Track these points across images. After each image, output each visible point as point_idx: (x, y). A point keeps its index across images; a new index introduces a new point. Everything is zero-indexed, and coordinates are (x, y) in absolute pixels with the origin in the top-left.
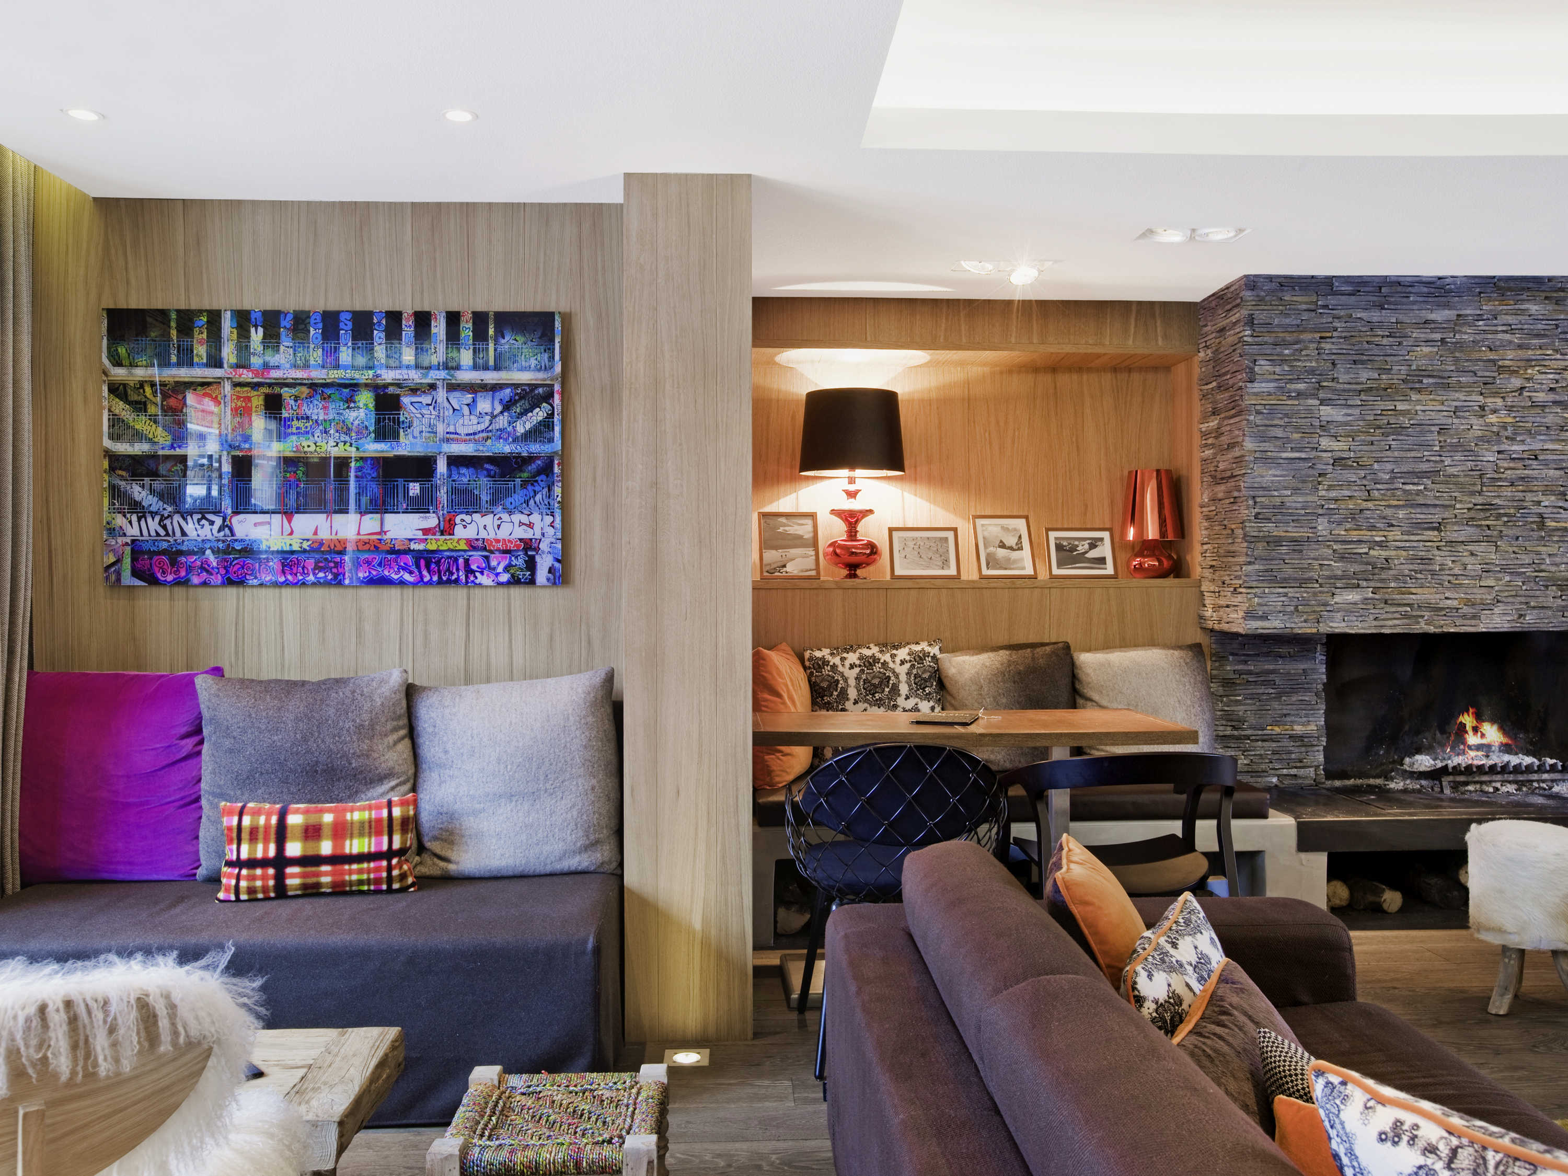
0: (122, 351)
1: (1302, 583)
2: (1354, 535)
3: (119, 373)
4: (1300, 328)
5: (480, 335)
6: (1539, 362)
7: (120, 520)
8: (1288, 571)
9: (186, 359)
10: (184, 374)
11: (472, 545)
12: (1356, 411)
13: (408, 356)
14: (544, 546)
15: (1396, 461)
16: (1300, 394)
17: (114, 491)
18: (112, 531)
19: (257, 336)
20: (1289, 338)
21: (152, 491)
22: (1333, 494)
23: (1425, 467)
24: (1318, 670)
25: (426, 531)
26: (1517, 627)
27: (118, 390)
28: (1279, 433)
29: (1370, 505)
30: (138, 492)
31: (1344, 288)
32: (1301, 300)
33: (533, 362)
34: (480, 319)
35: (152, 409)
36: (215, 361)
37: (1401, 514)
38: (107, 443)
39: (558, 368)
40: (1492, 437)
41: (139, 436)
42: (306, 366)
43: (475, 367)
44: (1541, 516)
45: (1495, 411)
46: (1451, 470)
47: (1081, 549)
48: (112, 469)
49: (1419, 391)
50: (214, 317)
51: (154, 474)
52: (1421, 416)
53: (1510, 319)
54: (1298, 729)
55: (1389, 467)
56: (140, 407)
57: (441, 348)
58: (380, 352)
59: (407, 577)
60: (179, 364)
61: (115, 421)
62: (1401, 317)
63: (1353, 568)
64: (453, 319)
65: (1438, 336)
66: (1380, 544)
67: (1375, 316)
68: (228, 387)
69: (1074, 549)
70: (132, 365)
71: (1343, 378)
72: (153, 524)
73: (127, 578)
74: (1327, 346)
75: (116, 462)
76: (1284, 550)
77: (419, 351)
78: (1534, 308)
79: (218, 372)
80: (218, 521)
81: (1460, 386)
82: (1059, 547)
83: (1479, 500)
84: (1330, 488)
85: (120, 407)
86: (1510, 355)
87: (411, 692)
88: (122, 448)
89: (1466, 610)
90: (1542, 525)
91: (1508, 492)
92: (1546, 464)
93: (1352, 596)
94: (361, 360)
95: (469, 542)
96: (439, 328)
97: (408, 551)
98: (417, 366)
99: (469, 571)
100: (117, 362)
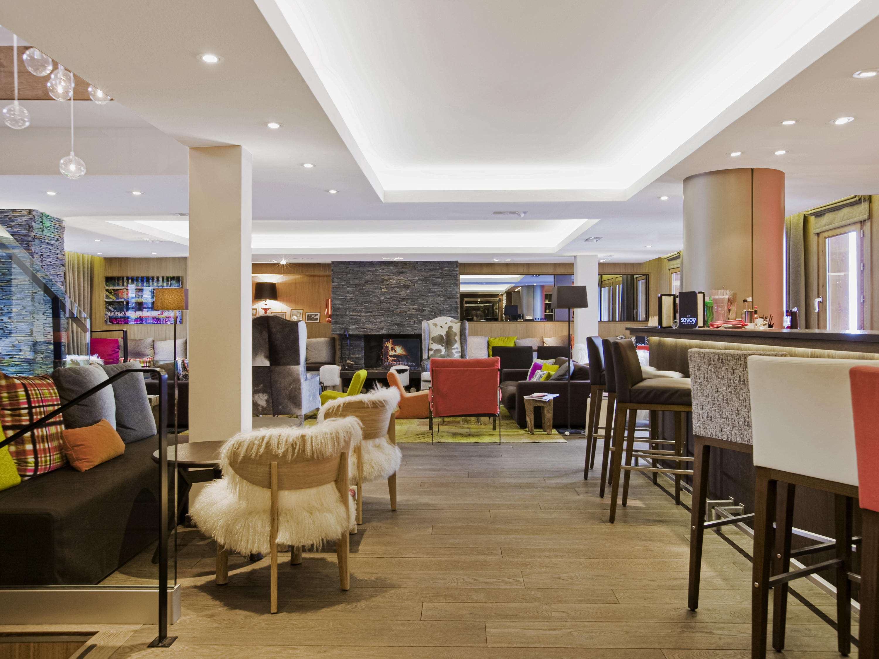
0: (108, 284)
1: (343, 324)
2: (354, 314)
3: (107, 288)
4: (343, 272)
5: (168, 280)
6: (393, 278)
7: (107, 313)
8: (340, 321)
9: (118, 285)
10: (118, 288)
11: (166, 317)
12: (354, 289)
13: (155, 284)
14: (178, 317)
15: (363, 299)
16: (343, 285)
17: (106, 308)
18: (106, 315)
19: (130, 281)
20: (340, 274)
21: (113, 308)
22: (350, 306)
23: (368, 300)
24: (362, 343)
25: (158, 314)
26: (388, 333)
27: (107, 290)
28: (338, 293)
29: (357, 308)
30: (110, 308)
31: (352, 264)
32: (343, 266)
33: (177, 285)
34: (168, 278)
35: (113, 294)
36: (123, 285)
37: (363, 310)
38: (105, 300)
39: (181, 286)
40: (383, 294)
41: (110, 298)
42: (138, 286)
43: (167, 286)
44: (393, 310)
45: (384, 289)
46: (375, 301)
47: (313, 317)
48: (106, 304)
49: (368, 284)
50: (123, 278)
51: (113, 305)
52: (368, 290)
53: (387, 270)
54: (357, 356)
55: (361, 300)
56: (110, 293)
57: (161, 283)
58: (151, 284)
59: (155, 322)
60: (117, 286)
61: (107, 296)
62: (364, 270)
63: (353, 321)
64: (163, 278)
65: (371, 273)
66: (359, 316)
67: (358, 269)
68: (125, 290)
69: (311, 316)
70: (109, 286)
71: (351, 282)
72: (113, 313)
73: (109, 323)
74: (349, 275)
75: (107, 303)
76: (339, 317)
77: (157, 283)
78: (391, 268)
79: (123, 287)
80: (123, 313)
81: (376, 284)
82: (308, 316)
83: (380, 307)
84: (349, 304)
85: (107, 293)
86: (386, 277)
87: (153, 341)
88: (108, 300)
89: (378, 330)
90: (393, 312)
91: (386, 305)
92: (394, 299)
93: (353, 327)
94: (148, 285)
95: (166, 316)
96: (161, 279)
97: (155, 318)
98: (157, 286)
99: (166, 321)
100: (107, 286)
